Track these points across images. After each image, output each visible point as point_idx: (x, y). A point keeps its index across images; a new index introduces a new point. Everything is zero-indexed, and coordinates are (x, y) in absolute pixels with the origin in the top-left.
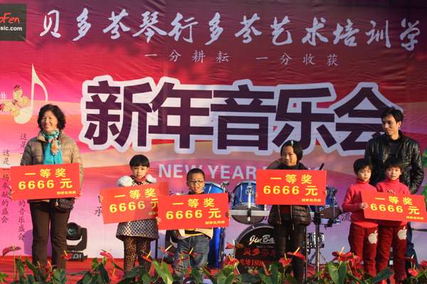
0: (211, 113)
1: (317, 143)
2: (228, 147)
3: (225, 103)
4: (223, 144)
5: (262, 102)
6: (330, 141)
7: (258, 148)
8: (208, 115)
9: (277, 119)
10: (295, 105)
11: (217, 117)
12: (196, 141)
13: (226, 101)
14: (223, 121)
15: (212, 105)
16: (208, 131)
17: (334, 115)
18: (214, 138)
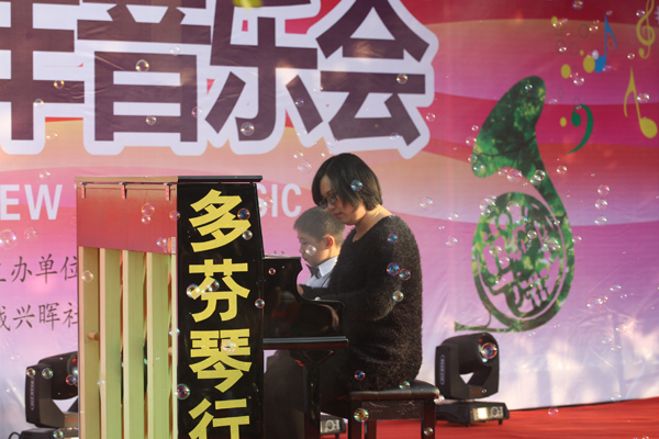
0: (78, 43)
1: (289, 123)
2: (116, 135)
3: (109, 18)
4: (107, 126)
5: (183, 15)
6: (311, 118)
7: (177, 136)
8: (71, 48)
9: (214, 62)
10: (245, 26)
11: (93, 56)
12: (48, 119)
13: (110, 11)
14: (105, 65)
15: (80, 22)
16: (72, 92)
17: (315, 50)
18: (86, 110)
